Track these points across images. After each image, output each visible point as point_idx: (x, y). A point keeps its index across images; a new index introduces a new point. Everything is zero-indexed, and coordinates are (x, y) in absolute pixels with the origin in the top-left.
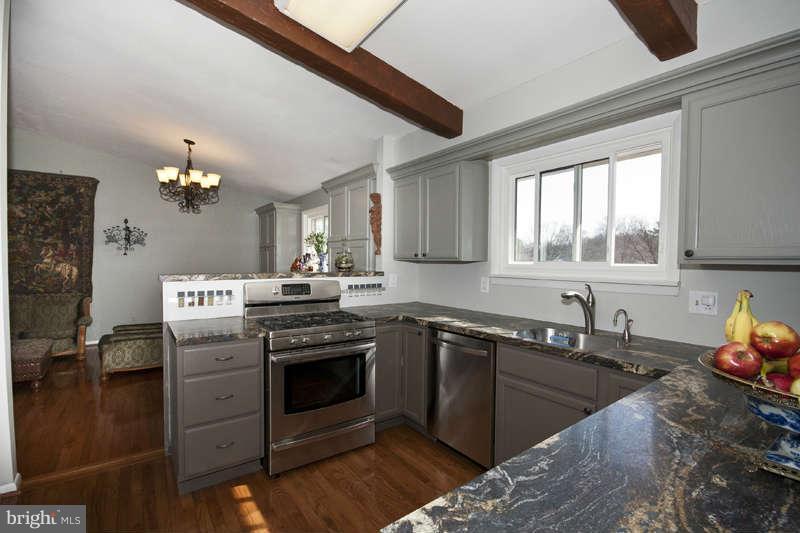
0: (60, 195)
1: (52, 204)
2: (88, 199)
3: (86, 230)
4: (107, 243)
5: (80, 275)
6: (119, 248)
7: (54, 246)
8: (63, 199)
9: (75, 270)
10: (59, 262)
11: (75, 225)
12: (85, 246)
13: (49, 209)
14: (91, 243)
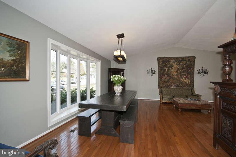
0: (186, 62)
1: (185, 64)
2: (193, 62)
3: (193, 70)
4: (198, 74)
5: (190, 83)
6: (201, 75)
7: (185, 75)
8: (187, 63)
9: (189, 81)
10: (186, 79)
11: (190, 70)
12: (192, 75)
13: (184, 66)
14: (194, 74)
